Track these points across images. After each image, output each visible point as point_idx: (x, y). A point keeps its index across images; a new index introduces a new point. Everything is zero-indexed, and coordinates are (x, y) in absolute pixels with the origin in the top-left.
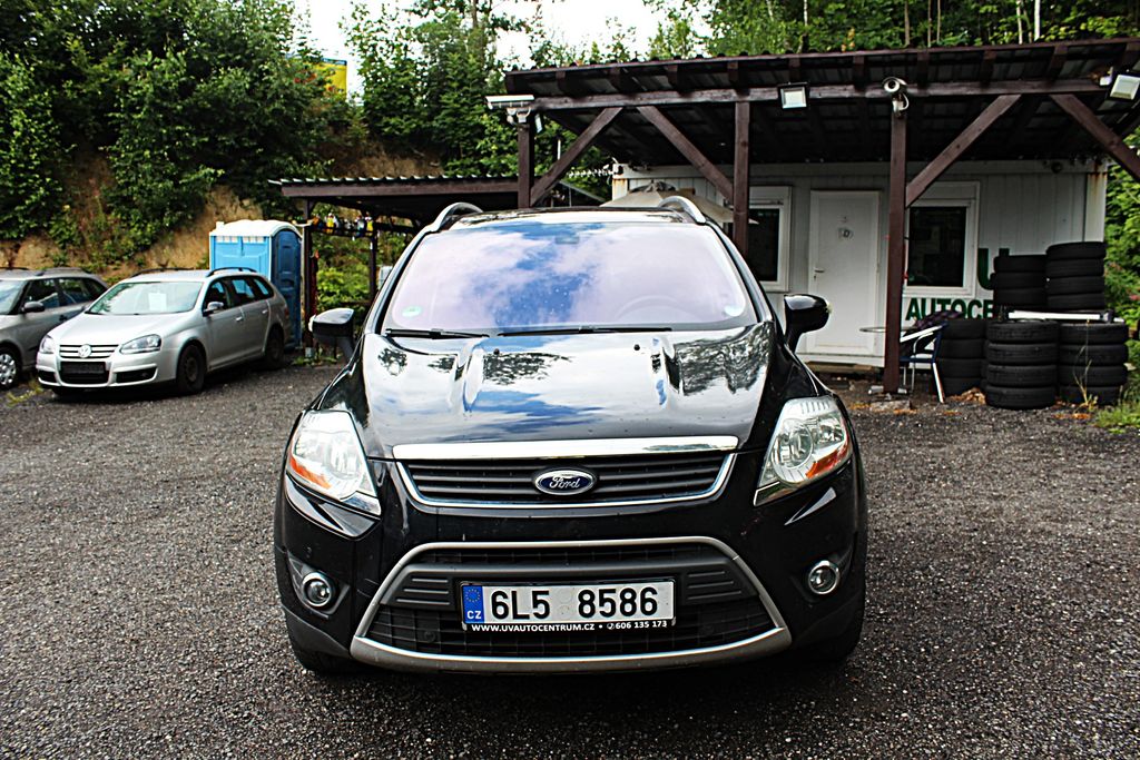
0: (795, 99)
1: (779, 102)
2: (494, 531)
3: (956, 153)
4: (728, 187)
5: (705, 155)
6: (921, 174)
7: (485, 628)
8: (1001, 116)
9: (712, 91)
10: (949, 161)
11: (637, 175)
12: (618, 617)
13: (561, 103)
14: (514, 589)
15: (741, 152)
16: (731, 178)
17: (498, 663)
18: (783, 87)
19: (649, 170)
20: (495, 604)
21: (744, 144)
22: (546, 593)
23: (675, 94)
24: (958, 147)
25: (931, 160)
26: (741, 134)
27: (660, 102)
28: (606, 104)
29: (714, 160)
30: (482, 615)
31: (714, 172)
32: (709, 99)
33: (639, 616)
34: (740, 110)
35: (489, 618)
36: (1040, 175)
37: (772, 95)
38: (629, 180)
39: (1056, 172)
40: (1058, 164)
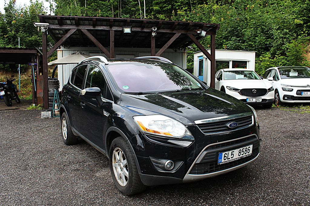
0: (127, 30)
1: (123, 31)
2: (224, 139)
3: (167, 47)
4: (108, 53)
5: (102, 44)
6: (159, 51)
7: (222, 163)
8: (177, 38)
9: (103, 27)
10: (166, 48)
11: (65, 49)
12: (244, 155)
13: (57, 27)
14: (228, 152)
15: (112, 44)
16: (109, 51)
17: (219, 173)
18: (124, 27)
19: (69, 48)
20: (225, 157)
21: (113, 42)
22: (234, 152)
23: (92, 27)
24: (168, 45)
25: (161, 48)
26: (112, 39)
27: (88, 28)
28: (71, 28)
29: (104, 46)
30: (221, 160)
31: (104, 49)
32: (103, 29)
33: (247, 154)
34: (112, 32)
35: (223, 161)
36: (172, 52)
37: (120, 29)
38: (62, 50)
39: (176, 52)
40: (176, 50)
